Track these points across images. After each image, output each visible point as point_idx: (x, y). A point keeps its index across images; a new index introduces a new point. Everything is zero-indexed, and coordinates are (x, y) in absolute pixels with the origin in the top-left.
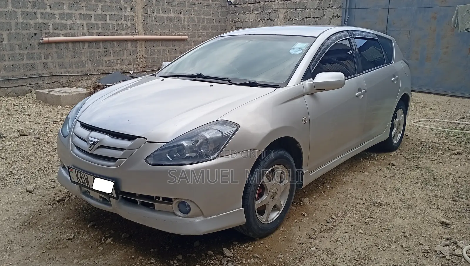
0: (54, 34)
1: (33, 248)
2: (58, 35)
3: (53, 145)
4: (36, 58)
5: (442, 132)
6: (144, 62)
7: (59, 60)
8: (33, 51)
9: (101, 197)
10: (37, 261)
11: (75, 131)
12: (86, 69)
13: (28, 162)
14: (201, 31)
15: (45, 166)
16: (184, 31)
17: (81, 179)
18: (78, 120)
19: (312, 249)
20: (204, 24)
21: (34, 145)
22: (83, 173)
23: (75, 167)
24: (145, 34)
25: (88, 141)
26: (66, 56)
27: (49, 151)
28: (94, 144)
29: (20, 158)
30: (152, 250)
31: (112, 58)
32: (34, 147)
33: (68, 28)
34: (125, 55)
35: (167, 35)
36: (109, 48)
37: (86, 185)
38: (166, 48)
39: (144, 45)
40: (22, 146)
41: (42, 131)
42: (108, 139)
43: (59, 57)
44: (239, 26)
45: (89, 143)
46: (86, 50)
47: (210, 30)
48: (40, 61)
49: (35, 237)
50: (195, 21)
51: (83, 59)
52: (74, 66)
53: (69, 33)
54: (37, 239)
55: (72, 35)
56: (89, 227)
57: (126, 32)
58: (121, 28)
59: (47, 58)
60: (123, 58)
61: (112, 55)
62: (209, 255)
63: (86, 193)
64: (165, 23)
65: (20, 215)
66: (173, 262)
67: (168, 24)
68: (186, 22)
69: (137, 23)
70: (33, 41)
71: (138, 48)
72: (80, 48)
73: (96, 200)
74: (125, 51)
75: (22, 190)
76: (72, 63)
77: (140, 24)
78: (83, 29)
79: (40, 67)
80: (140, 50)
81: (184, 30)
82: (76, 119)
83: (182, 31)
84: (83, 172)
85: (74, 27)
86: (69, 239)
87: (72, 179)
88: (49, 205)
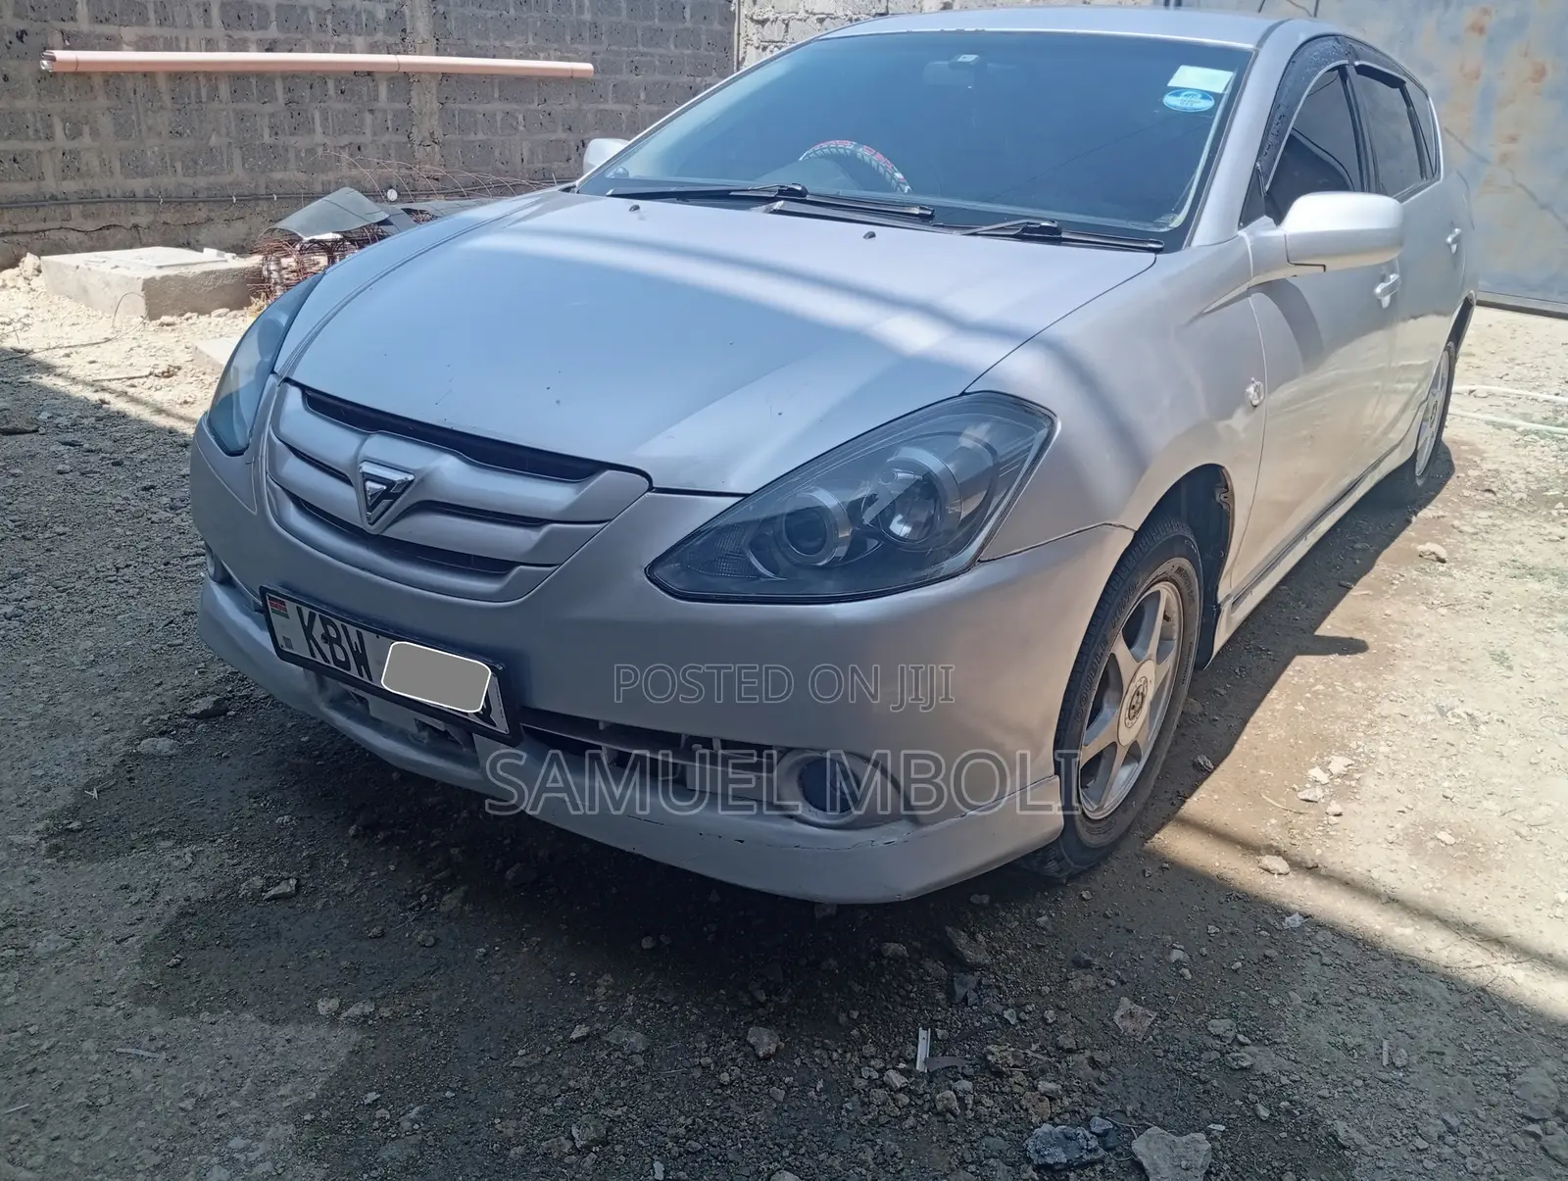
0: (98, 37)
1: (125, 944)
2: (113, 43)
3: (139, 474)
4: (31, 132)
5: (1533, 436)
6: (438, 157)
7: (123, 144)
8: (20, 104)
9: (423, 726)
10: (152, 1011)
11: (284, 429)
12: (226, 179)
13: (47, 544)
14: (640, 48)
15: (121, 562)
16: (579, 47)
17: (326, 648)
18: (287, 380)
19: (1288, 919)
20: (650, 23)
21: (60, 473)
22: (338, 623)
23: (295, 592)
24: (438, 52)
25: (360, 480)
26: (150, 129)
27: (126, 499)
28: (391, 492)
29: (11, 525)
30: (647, 943)
31: (319, 137)
32: (60, 479)
33: (152, 15)
34: (368, 131)
35: (517, 58)
36: (307, 100)
37: (354, 672)
38: (515, 106)
39: (434, 91)
40: (13, 475)
41: (87, 417)
42: (450, 472)
43: (122, 130)
44: (776, 35)
45: (365, 486)
46: (222, 106)
47: (672, 47)
48: (49, 144)
49: (127, 887)
50: (618, 10)
51: (214, 140)
52: (178, 165)
53: (153, 38)
54: (134, 898)
55: (170, 45)
56: (355, 837)
57: (370, 40)
58: (353, 27)
59: (75, 134)
60: (360, 139)
61: (319, 129)
62: (890, 959)
63: (349, 703)
64: (512, 11)
65: (42, 783)
66: (753, 998)
67: (525, 16)
68: (586, 12)
69: (411, 11)
70: (14, 63)
71: (415, 102)
72: (200, 97)
73: (402, 736)
74: (368, 117)
75: (37, 669)
76: (171, 154)
77: (420, 14)
78: (208, 25)
79: (50, 167)
80: (420, 114)
81: (580, 43)
82: (273, 372)
83: (575, 46)
84: (337, 618)
85: (173, 12)
86: (275, 898)
87: (281, 642)
88: (162, 734)
